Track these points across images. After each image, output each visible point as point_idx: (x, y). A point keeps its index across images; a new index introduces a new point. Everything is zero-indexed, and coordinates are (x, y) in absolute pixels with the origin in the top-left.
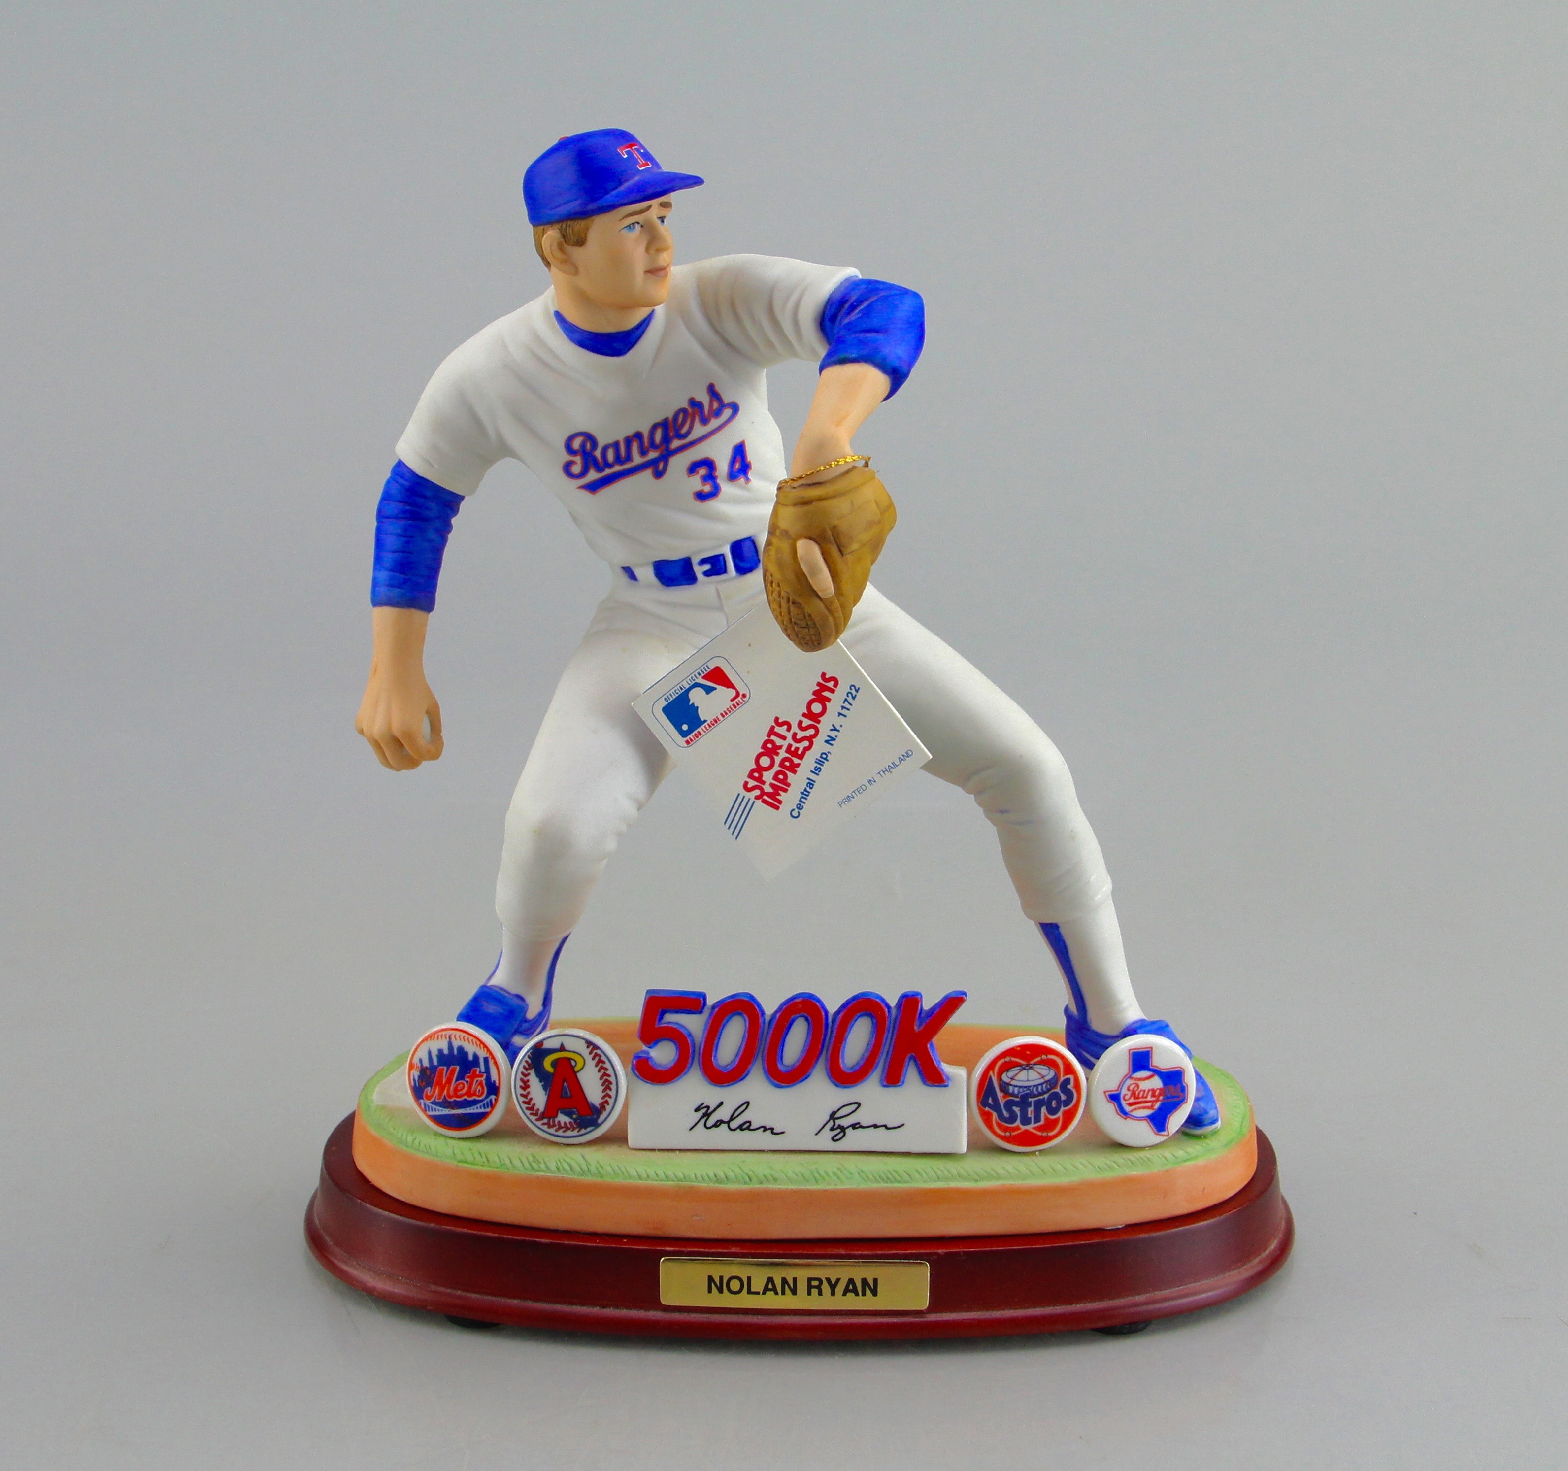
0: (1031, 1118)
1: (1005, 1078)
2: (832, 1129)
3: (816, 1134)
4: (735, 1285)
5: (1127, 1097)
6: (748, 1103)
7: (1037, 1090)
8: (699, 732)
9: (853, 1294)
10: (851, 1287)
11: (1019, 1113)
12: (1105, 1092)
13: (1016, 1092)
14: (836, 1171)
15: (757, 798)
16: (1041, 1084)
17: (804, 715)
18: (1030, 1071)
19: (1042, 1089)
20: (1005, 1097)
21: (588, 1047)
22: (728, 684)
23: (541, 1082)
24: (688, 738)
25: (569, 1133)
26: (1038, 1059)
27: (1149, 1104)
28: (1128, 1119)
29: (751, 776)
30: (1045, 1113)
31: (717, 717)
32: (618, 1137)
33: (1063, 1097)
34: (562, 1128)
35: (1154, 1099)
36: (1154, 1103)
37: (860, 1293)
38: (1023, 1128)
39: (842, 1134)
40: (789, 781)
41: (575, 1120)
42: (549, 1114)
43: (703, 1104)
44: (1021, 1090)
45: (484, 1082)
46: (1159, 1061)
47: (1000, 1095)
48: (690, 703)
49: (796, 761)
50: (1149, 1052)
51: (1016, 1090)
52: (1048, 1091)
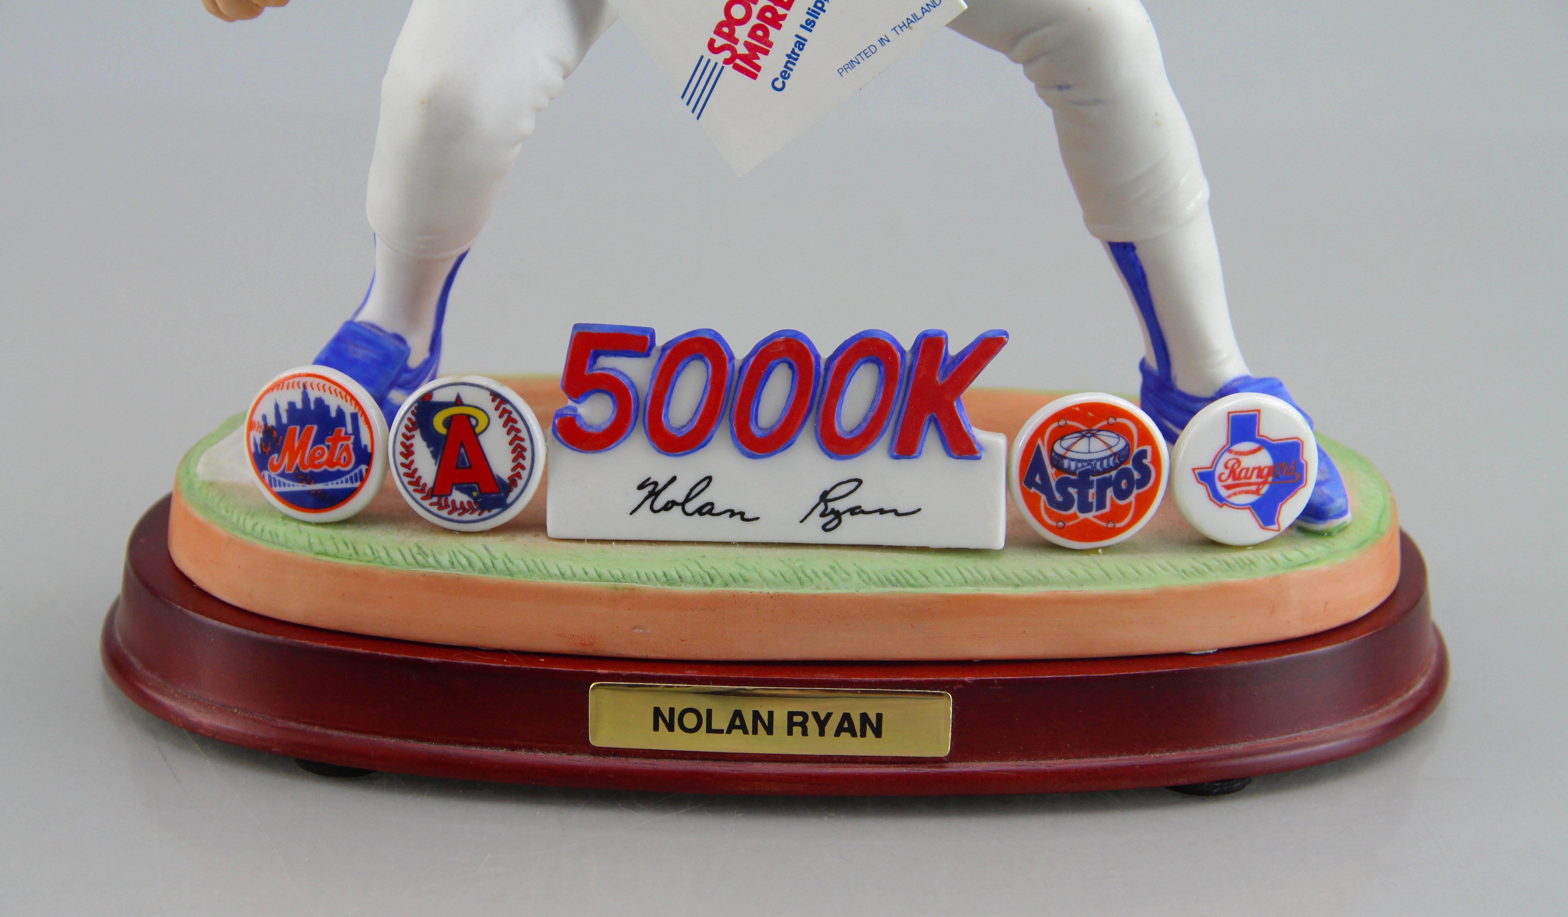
0: (1092, 503)
1: (1058, 448)
2: (823, 515)
3: (802, 521)
4: (690, 720)
5: (1224, 477)
6: (709, 479)
7: (1101, 465)
9: (848, 735)
10: (846, 725)
11: (1076, 496)
12: (1194, 470)
13: (1073, 468)
14: (828, 570)
15: (727, 62)
16: (1108, 457)
18: (1093, 440)
19: (1108, 465)
20: (1056, 474)
21: (493, 400)
23: (429, 446)
25: (467, 517)
26: (1104, 423)
27: (1254, 488)
28: (1225, 507)
29: (718, 31)
30: (1111, 496)
32: (534, 522)
33: (1136, 475)
34: (458, 509)
35: (1260, 480)
36: (1261, 486)
37: (859, 733)
38: (1082, 516)
39: (836, 521)
40: (771, 38)
41: (475, 499)
42: (439, 490)
43: (649, 479)
44: (1080, 465)
45: (351, 447)
46: (1269, 429)
47: (1051, 471)
49: (781, 11)
50: (1256, 413)
51: (1073, 465)
52: (1116, 467)
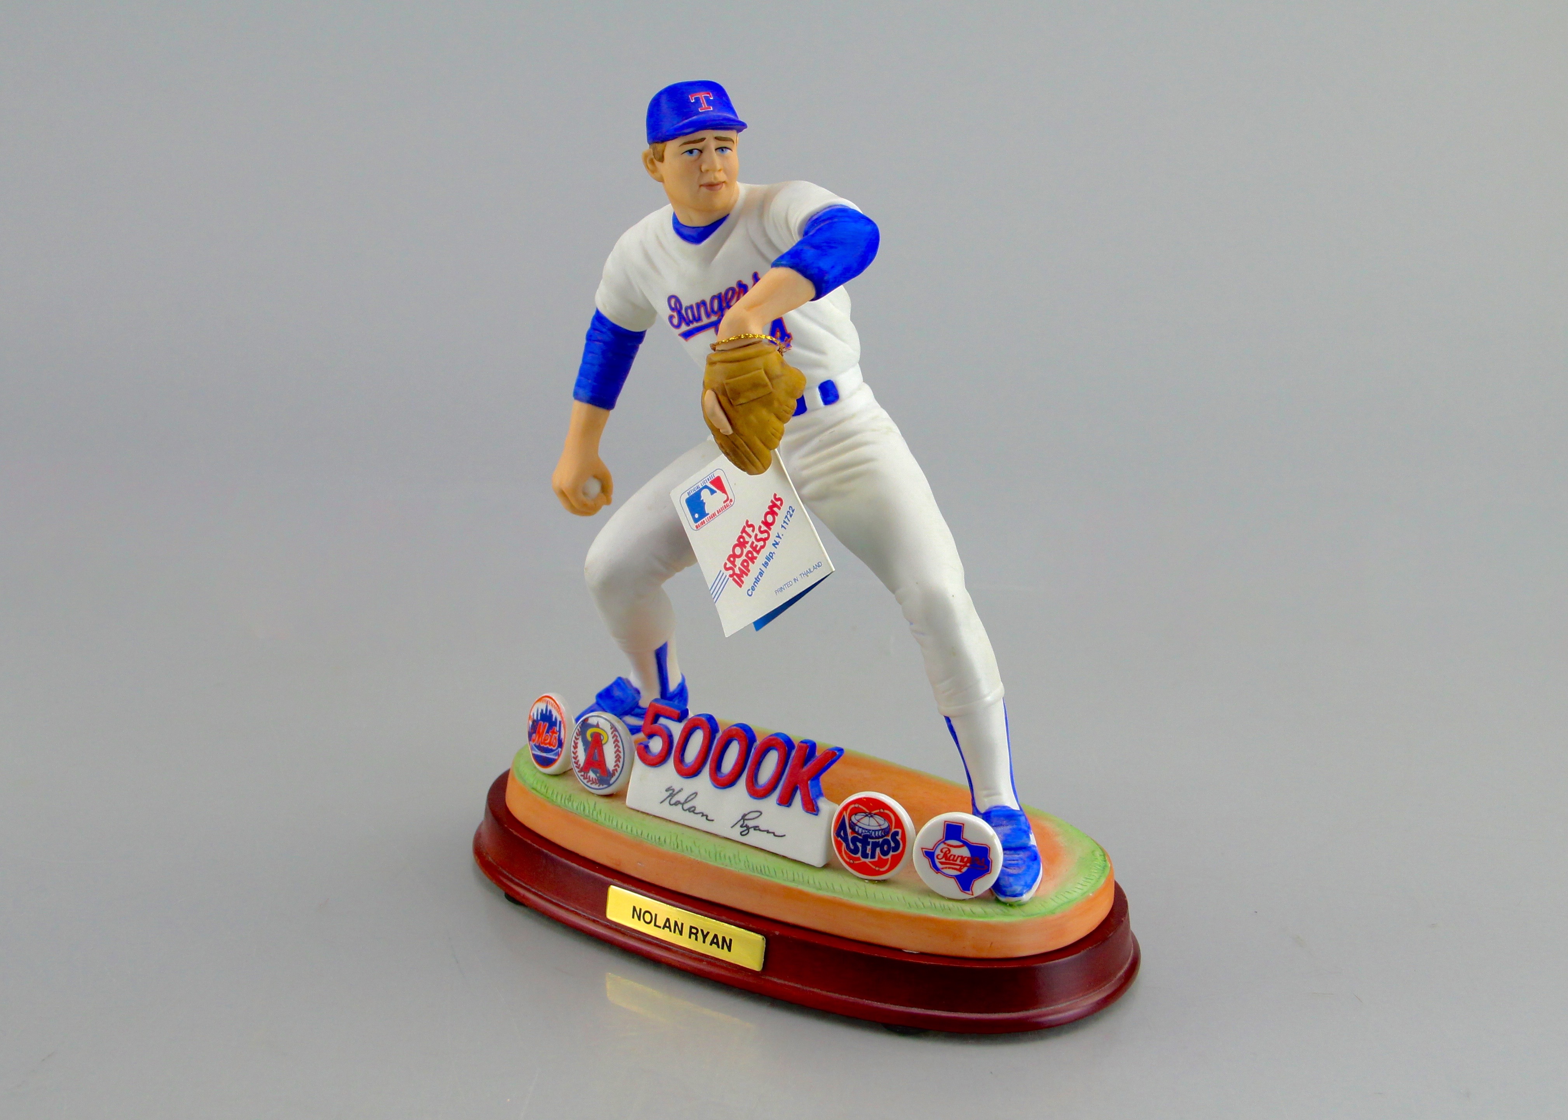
0: (868, 854)
1: (854, 819)
2: (741, 826)
3: (732, 827)
4: (648, 917)
5: (940, 857)
6: (696, 794)
7: (875, 833)
8: (704, 521)
9: (716, 946)
10: (715, 941)
11: (860, 848)
12: (922, 849)
13: (860, 832)
14: (732, 856)
15: (731, 575)
16: (878, 830)
17: (763, 522)
18: (871, 818)
19: (878, 834)
20: (852, 833)
21: (611, 728)
22: (723, 490)
24: (697, 524)
25: (593, 786)
27: (958, 867)
28: (939, 874)
29: (729, 559)
30: (879, 852)
31: (715, 513)
32: (618, 796)
33: (893, 844)
34: (591, 781)
35: (962, 864)
36: (963, 867)
37: (721, 947)
38: (863, 860)
39: (747, 831)
40: (749, 567)
41: (598, 777)
42: (585, 769)
43: (672, 787)
44: (864, 831)
45: (557, 738)
46: (967, 835)
47: (849, 831)
48: (702, 499)
49: (755, 554)
50: (962, 825)
51: (860, 830)
52: (882, 837)
